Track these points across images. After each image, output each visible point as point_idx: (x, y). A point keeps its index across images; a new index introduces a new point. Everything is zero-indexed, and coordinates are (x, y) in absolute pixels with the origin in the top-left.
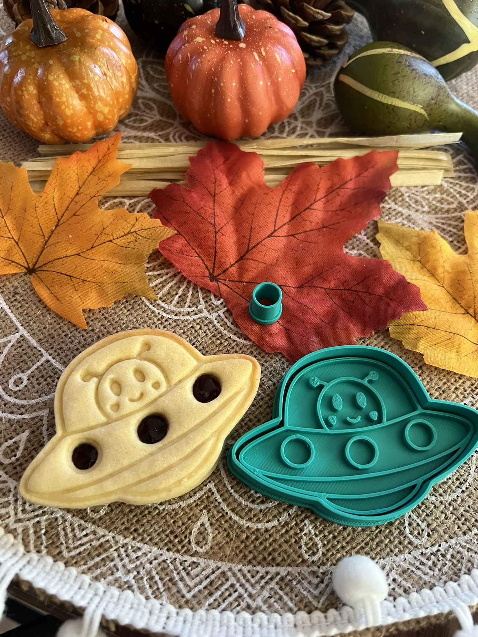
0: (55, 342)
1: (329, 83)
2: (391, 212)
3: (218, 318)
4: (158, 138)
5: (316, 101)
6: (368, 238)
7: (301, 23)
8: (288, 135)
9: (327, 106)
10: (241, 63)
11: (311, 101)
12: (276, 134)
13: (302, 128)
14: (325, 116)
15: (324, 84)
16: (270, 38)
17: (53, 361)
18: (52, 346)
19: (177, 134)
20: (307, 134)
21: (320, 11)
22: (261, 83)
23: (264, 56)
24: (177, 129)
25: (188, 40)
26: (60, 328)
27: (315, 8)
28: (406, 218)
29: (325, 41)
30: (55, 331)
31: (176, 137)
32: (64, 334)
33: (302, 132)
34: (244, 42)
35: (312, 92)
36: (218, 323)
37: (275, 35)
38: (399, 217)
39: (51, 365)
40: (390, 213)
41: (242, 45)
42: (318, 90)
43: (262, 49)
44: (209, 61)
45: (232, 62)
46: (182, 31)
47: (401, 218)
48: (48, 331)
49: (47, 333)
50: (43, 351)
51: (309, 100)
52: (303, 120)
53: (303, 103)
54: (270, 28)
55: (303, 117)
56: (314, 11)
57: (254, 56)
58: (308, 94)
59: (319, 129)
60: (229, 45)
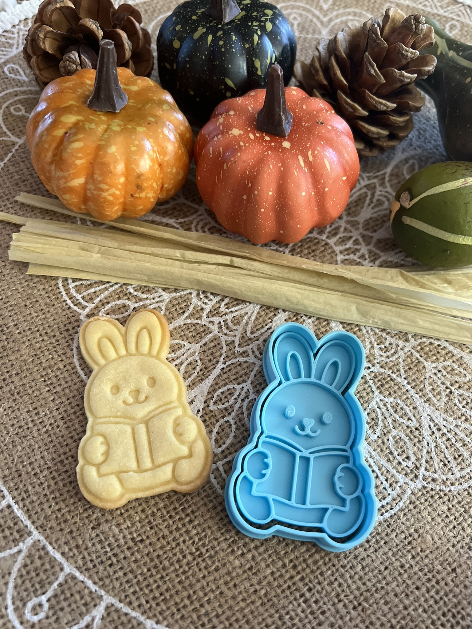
0: (21, 482)
1: (385, 174)
2: (440, 351)
3: (216, 473)
4: (178, 226)
5: (367, 196)
6: (408, 383)
7: (360, 113)
8: (328, 237)
9: (380, 203)
10: (282, 169)
11: (360, 195)
12: (315, 235)
13: (345, 229)
14: (375, 215)
15: (378, 174)
16: (321, 138)
17: (15, 507)
18: (17, 487)
19: (201, 224)
20: (351, 237)
21: (383, 101)
22: (304, 194)
23: (310, 162)
24: (202, 217)
25: (223, 130)
26: (30, 464)
27: (378, 97)
28: (457, 360)
29: (385, 133)
30: (23, 467)
31: (199, 228)
32: (33, 473)
33: (345, 234)
34: (288, 140)
35: (363, 183)
36: (215, 478)
37: (327, 135)
38: (450, 358)
39: (13, 511)
40: (438, 352)
41: (286, 144)
42: (370, 182)
43: (310, 153)
44: (244, 162)
45: (271, 167)
46: (218, 115)
47: (451, 360)
48: (16, 465)
49: (14, 469)
50: (6, 493)
51: (358, 193)
52: (349, 219)
53: (352, 196)
54: (322, 123)
55: (349, 214)
56: (376, 101)
57: (298, 160)
58: (358, 186)
59: (365, 233)
60: (271, 142)
